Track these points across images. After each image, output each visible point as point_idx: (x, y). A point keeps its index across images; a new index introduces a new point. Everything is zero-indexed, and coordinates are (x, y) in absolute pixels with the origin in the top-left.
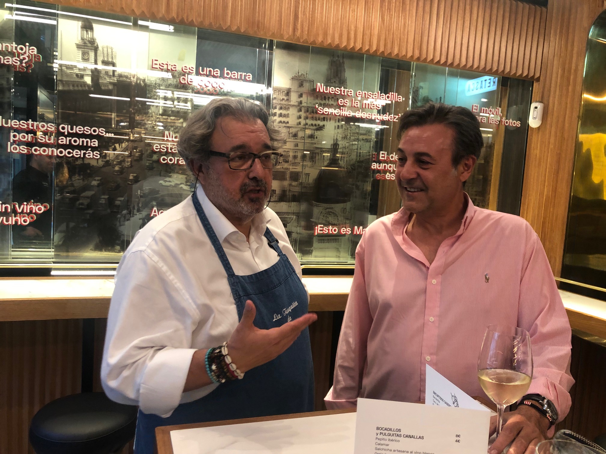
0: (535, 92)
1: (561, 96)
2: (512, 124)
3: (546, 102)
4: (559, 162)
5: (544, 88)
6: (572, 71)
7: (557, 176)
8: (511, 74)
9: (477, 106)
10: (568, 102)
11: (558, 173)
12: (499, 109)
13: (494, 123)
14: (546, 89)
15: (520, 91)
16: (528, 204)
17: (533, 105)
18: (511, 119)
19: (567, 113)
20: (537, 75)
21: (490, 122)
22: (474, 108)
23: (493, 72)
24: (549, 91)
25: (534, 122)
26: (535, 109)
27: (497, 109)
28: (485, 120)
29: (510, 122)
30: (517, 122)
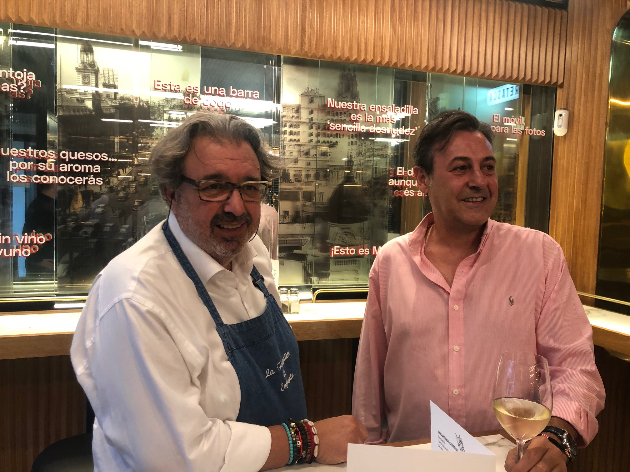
0: (559, 99)
1: (586, 102)
2: (536, 133)
3: (571, 109)
4: (587, 172)
5: (568, 94)
6: (597, 75)
7: (587, 187)
8: (533, 81)
9: (498, 116)
10: (595, 108)
11: (587, 183)
12: (521, 118)
13: (517, 132)
14: (570, 96)
15: (543, 99)
16: (557, 218)
17: (558, 113)
18: (535, 128)
19: (594, 119)
20: (560, 81)
21: (512, 132)
22: (495, 118)
23: (513, 79)
24: (574, 97)
25: (559, 130)
26: (560, 117)
27: (519, 118)
28: (508, 130)
29: (534, 131)
30: (541, 131)
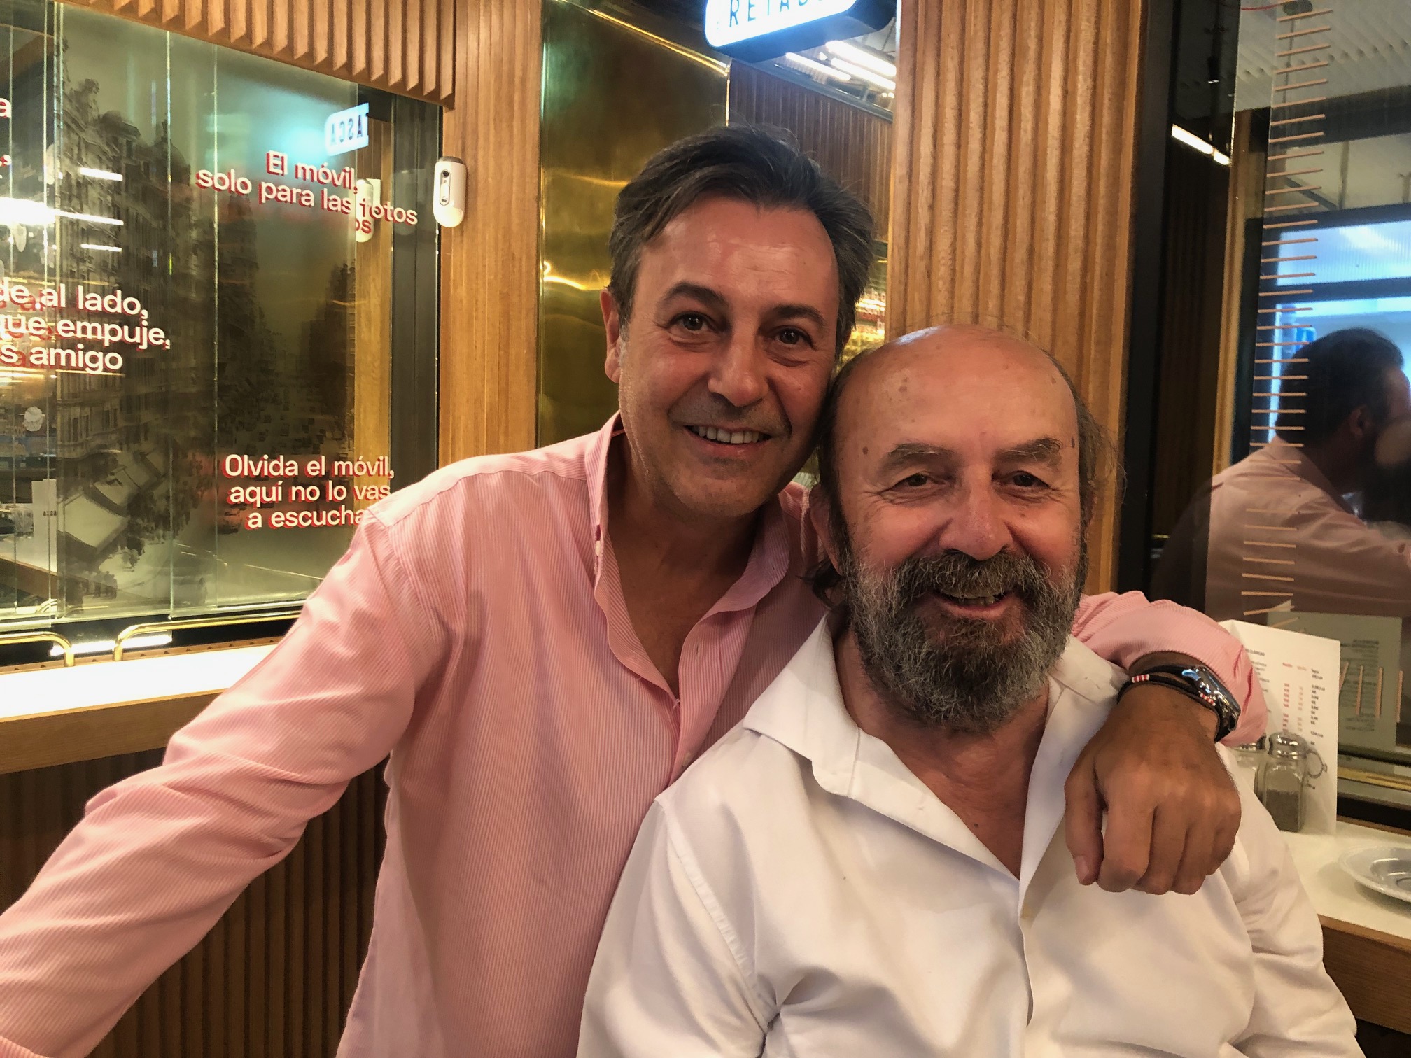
0: (447, 135)
1: (499, 145)
2: (393, 216)
3: (469, 161)
4: (506, 316)
5: (464, 124)
6: (517, 80)
7: (507, 353)
8: (374, 77)
9: (283, 158)
10: (515, 162)
11: (507, 345)
12: (350, 172)
13: (339, 208)
14: (469, 130)
15: (417, 132)
16: (454, 430)
17: (441, 166)
18: (389, 203)
19: (514, 189)
20: (446, 91)
21: (325, 207)
22: (272, 161)
23: (317, 62)
24: (476, 131)
26: (444, 179)
27: (345, 171)
28: (312, 198)
29: (386, 210)
30: (406, 211)
